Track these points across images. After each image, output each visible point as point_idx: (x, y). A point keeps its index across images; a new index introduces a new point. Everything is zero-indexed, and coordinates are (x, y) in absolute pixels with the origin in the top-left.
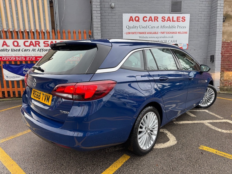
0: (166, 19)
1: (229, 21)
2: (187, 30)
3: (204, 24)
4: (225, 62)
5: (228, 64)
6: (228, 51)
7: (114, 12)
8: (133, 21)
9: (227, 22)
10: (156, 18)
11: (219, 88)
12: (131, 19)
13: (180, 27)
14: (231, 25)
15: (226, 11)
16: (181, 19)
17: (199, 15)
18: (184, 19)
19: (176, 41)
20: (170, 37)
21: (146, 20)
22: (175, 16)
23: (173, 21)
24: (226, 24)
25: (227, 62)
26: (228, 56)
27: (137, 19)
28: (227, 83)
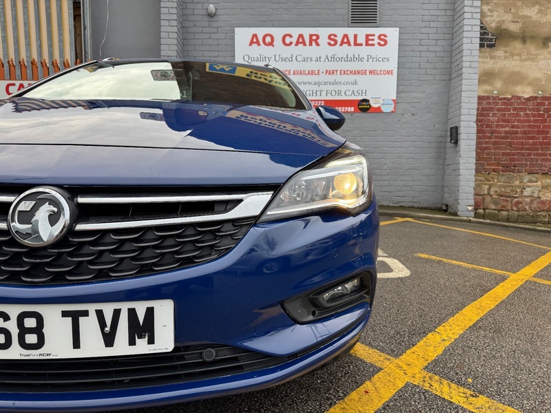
0: (339, 39)
1: (506, 46)
2: (393, 65)
3: (436, 52)
4: (500, 148)
5: (508, 154)
6: (508, 121)
7: (215, 24)
8: (259, 44)
9: (502, 48)
10: (314, 38)
11: (472, 210)
12: (254, 40)
13: (375, 60)
14: (513, 55)
15: (498, 22)
16: (377, 41)
17: (423, 30)
18: (383, 41)
19: (364, 91)
20: (348, 83)
21: (291, 43)
22: (362, 32)
23: (356, 44)
24: (499, 52)
25: (505, 149)
26: (506, 132)
27: (268, 39)
28: (507, 201)
